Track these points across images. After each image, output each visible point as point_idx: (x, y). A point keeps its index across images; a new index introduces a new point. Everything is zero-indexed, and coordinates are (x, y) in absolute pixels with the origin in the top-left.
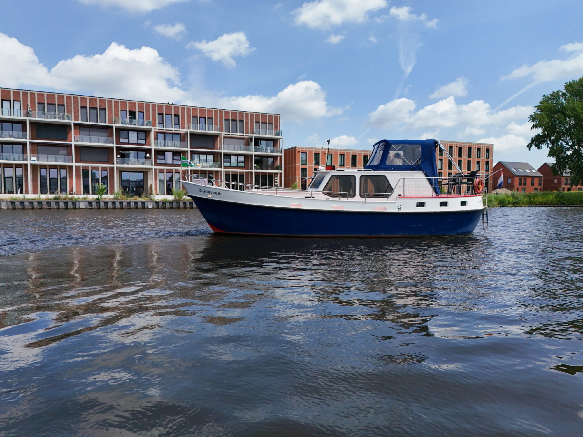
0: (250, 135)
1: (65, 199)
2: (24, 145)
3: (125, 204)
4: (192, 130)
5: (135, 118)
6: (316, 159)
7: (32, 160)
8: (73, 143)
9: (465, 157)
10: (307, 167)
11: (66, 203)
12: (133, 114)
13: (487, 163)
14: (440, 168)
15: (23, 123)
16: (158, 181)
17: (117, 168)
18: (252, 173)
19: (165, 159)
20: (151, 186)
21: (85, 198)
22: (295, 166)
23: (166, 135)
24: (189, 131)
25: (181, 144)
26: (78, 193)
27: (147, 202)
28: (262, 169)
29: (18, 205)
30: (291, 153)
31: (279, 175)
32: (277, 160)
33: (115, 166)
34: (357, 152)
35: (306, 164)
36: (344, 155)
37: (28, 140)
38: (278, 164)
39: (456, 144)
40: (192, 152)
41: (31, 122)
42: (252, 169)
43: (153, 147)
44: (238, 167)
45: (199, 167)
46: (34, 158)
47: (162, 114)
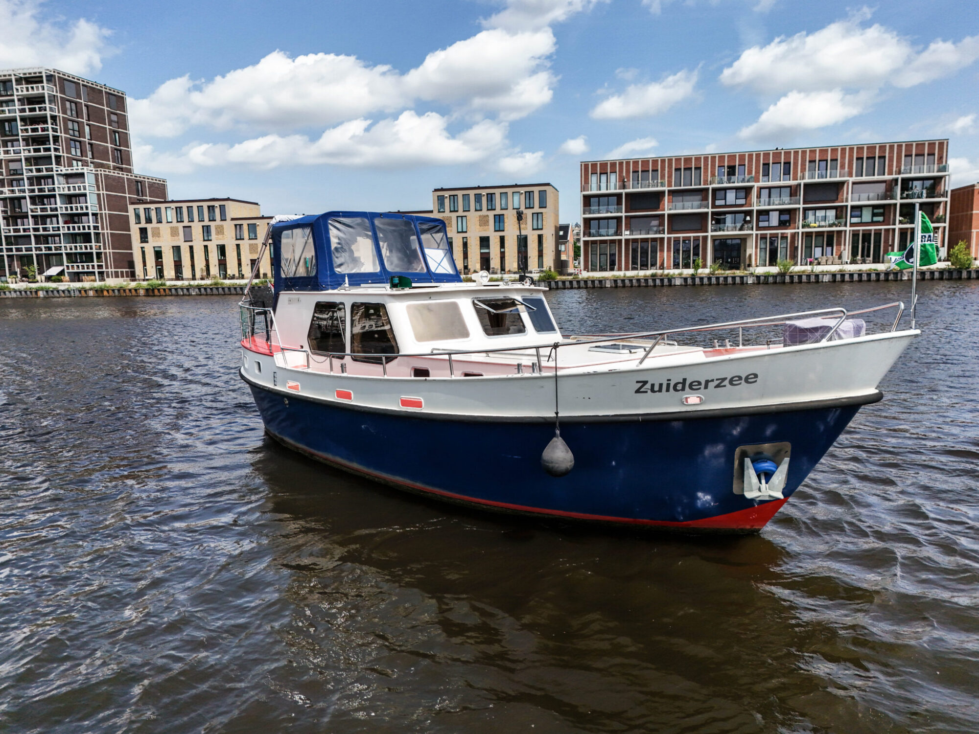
0: (894, 176)
1: (661, 276)
2: (619, 219)
3: (721, 279)
4: (807, 180)
5: (734, 174)
7: (626, 235)
8: (666, 212)
11: (662, 280)
12: (732, 171)
15: (619, 196)
16: (759, 249)
17: (712, 236)
18: (894, 230)
19: (768, 221)
20: (750, 256)
21: (680, 274)
22: (972, 214)
23: (772, 190)
24: (802, 182)
25: (791, 200)
26: (669, 268)
27: (747, 276)
28: (911, 223)
29: (620, 284)
30: (965, 195)
31: (940, 230)
32: (938, 207)
33: (710, 234)
37: (623, 214)
38: (941, 214)
40: (805, 209)
41: (627, 194)
42: (894, 224)
43: (755, 208)
44: (873, 223)
45: (815, 227)
46: (628, 232)
47: (769, 164)
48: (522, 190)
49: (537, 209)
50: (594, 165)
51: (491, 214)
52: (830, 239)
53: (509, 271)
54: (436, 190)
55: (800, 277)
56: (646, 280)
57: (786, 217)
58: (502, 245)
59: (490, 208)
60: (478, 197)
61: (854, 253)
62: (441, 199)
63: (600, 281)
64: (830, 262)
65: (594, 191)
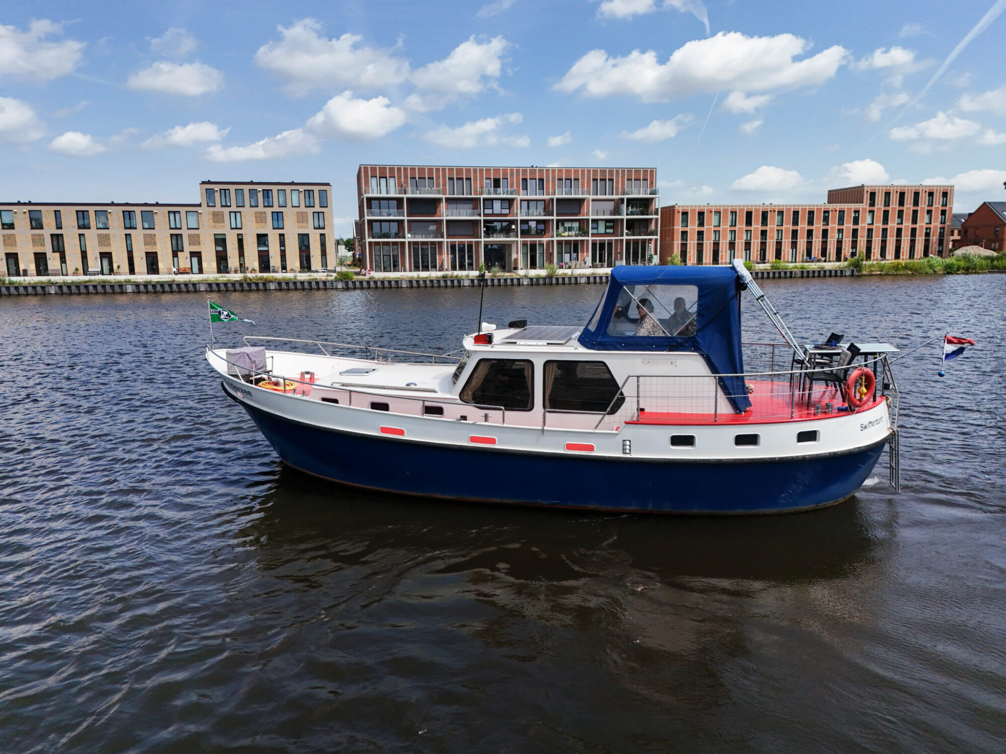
0: (621, 196)
1: (452, 277)
2: (400, 223)
3: (502, 281)
4: (557, 196)
5: (499, 187)
6: (699, 219)
7: (408, 238)
8: (445, 218)
9: (909, 206)
10: (688, 229)
11: (452, 281)
12: (497, 183)
13: (943, 213)
14: (870, 222)
15: (399, 201)
16: (521, 254)
17: (484, 242)
18: (622, 241)
20: (516, 260)
21: (467, 276)
22: (673, 229)
23: (531, 203)
24: (554, 197)
25: (546, 212)
27: (522, 278)
28: (634, 235)
29: (415, 284)
30: (668, 213)
31: (653, 242)
32: (651, 223)
33: (482, 239)
34: (753, 208)
35: (687, 226)
36: (736, 212)
37: (406, 218)
38: (653, 229)
39: (895, 188)
40: (558, 221)
41: (408, 199)
42: (622, 235)
43: (519, 218)
44: (606, 234)
45: (564, 236)
46: (409, 235)
47: (526, 179)
48: (302, 188)
49: (317, 208)
50: (373, 169)
51: (269, 211)
52: (575, 247)
53: (292, 270)
54: (203, 183)
55: (563, 279)
56: (439, 281)
57: (541, 227)
58: (282, 243)
59: (266, 204)
60: (253, 193)
61: (594, 260)
62: (210, 193)
63: (397, 282)
64: (578, 266)
65: (375, 195)
